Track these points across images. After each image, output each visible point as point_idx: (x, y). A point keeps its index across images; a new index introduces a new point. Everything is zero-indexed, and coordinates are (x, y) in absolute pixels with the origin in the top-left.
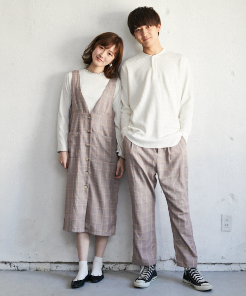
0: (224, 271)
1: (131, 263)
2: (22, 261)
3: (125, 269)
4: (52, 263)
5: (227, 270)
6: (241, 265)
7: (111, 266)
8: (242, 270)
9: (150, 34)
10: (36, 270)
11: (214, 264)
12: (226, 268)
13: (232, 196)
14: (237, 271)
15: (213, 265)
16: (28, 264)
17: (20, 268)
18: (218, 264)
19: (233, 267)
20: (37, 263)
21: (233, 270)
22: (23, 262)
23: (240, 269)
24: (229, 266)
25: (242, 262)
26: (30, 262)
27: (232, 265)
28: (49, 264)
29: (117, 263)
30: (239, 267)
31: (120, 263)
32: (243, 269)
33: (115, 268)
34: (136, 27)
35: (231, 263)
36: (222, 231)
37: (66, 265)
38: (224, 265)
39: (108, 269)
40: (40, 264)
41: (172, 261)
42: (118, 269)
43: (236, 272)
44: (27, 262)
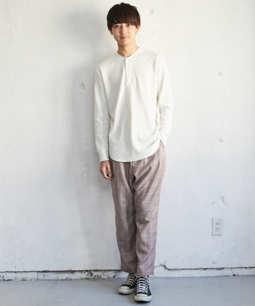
0: (216, 276)
1: (120, 271)
2: (8, 270)
3: (114, 277)
4: (39, 272)
5: (220, 275)
6: (233, 270)
7: (99, 274)
8: (234, 275)
9: (129, 33)
10: (23, 280)
11: (205, 269)
12: (218, 273)
13: (223, 199)
14: (229, 276)
15: (204, 271)
16: (14, 273)
17: (6, 278)
18: (210, 269)
19: (225, 272)
20: (23, 273)
21: (225, 274)
22: (9, 272)
23: (232, 274)
24: (221, 271)
25: (234, 267)
26: (16, 272)
27: (223, 270)
28: (36, 273)
29: (105, 271)
30: (231, 272)
31: (108, 270)
32: (236, 274)
33: (104, 275)
34: (116, 22)
35: (223, 268)
36: (213, 235)
37: (53, 274)
38: (216, 270)
39: (97, 277)
40: (26, 273)
41: (163, 267)
42: (107, 277)
43: (227, 277)
44: (12, 272)
